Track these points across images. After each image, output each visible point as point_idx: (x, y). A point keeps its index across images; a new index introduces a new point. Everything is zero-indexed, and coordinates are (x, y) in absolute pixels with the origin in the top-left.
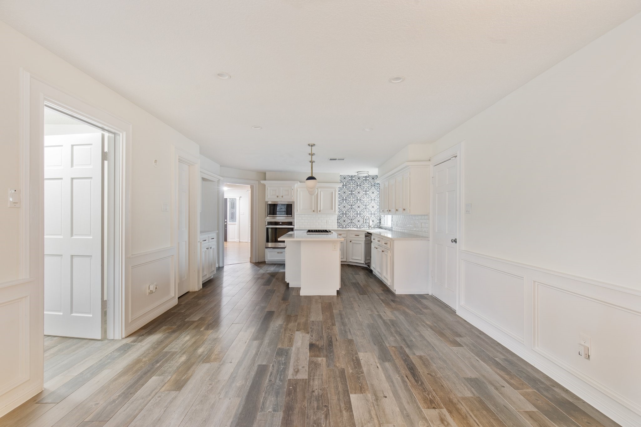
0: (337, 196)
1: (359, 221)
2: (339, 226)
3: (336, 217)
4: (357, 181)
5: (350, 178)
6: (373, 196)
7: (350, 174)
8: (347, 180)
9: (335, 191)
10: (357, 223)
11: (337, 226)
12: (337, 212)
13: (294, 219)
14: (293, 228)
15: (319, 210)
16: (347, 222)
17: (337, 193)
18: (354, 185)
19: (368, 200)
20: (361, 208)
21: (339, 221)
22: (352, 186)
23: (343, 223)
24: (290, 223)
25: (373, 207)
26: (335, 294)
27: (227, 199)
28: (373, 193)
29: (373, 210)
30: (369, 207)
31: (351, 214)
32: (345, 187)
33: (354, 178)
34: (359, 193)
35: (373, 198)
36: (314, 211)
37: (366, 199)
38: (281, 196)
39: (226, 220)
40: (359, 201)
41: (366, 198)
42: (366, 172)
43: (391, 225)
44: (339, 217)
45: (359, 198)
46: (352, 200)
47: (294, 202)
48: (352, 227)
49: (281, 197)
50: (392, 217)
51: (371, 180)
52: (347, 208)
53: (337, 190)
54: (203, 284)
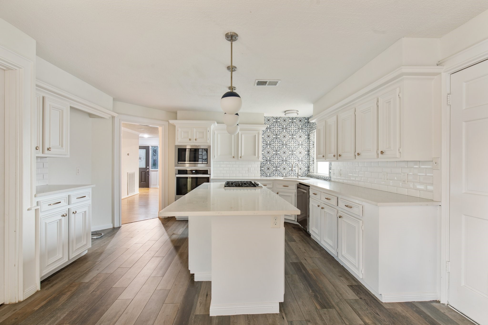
0: (261, 140)
1: (284, 169)
2: (262, 175)
3: (259, 164)
4: (283, 123)
5: (274, 120)
6: (300, 141)
7: (275, 116)
8: (271, 122)
9: (259, 134)
10: (283, 171)
11: (260, 175)
12: (261, 159)
13: (210, 166)
14: (209, 177)
15: (240, 156)
16: (271, 170)
17: (261, 136)
18: (279, 128)
19: (295, 145)
20: (287, 154)
21: (262, 169)
22: (277, 129)
23: (267, 171)
24: (206, 172)
25: (300, 153)
26: (276, 310)
27: (149, 146)
28: (300, 137)
29: (300, 157)
30: (296, 153)
31: (276, 161)
32: (268, 130)
33: (279, 120)
34: (284, 136)
35: (300, 143)
36: (234, 157)
37: (292, 144)
38: (194, 139)
39: (148, 167)
40: (284, 147)
41: (292, 142)
42: (296, 112)
43: (328, 173)
44: (262, 164)
45: (284, 142)
46: (276, 145)
47: (211, 146)
48: (277, 176)
49: (194, 141)
50: (330, 164)
51: (298, 122)
52: (271, 154)
53: (261, 133)
54: (42, 282)
